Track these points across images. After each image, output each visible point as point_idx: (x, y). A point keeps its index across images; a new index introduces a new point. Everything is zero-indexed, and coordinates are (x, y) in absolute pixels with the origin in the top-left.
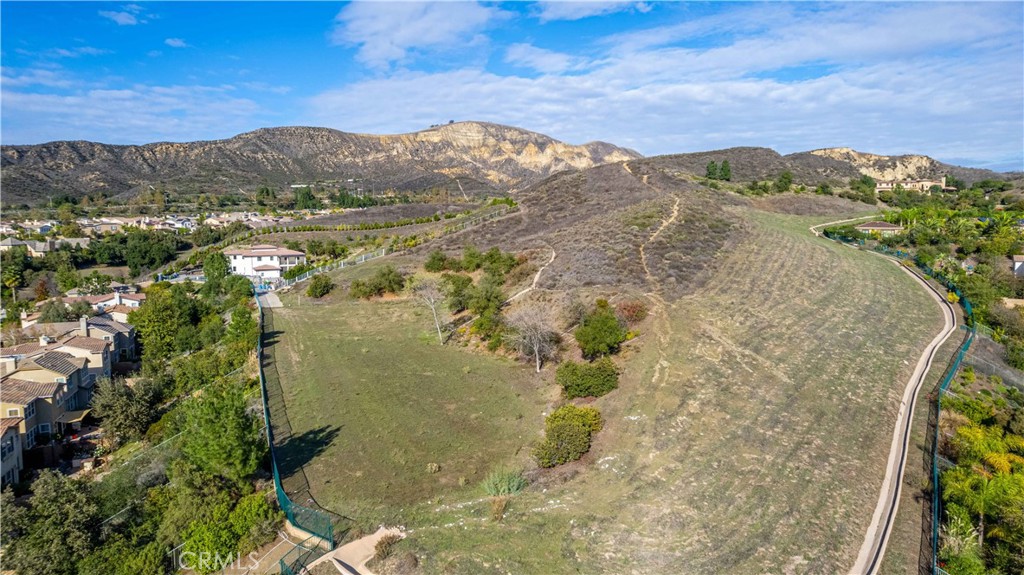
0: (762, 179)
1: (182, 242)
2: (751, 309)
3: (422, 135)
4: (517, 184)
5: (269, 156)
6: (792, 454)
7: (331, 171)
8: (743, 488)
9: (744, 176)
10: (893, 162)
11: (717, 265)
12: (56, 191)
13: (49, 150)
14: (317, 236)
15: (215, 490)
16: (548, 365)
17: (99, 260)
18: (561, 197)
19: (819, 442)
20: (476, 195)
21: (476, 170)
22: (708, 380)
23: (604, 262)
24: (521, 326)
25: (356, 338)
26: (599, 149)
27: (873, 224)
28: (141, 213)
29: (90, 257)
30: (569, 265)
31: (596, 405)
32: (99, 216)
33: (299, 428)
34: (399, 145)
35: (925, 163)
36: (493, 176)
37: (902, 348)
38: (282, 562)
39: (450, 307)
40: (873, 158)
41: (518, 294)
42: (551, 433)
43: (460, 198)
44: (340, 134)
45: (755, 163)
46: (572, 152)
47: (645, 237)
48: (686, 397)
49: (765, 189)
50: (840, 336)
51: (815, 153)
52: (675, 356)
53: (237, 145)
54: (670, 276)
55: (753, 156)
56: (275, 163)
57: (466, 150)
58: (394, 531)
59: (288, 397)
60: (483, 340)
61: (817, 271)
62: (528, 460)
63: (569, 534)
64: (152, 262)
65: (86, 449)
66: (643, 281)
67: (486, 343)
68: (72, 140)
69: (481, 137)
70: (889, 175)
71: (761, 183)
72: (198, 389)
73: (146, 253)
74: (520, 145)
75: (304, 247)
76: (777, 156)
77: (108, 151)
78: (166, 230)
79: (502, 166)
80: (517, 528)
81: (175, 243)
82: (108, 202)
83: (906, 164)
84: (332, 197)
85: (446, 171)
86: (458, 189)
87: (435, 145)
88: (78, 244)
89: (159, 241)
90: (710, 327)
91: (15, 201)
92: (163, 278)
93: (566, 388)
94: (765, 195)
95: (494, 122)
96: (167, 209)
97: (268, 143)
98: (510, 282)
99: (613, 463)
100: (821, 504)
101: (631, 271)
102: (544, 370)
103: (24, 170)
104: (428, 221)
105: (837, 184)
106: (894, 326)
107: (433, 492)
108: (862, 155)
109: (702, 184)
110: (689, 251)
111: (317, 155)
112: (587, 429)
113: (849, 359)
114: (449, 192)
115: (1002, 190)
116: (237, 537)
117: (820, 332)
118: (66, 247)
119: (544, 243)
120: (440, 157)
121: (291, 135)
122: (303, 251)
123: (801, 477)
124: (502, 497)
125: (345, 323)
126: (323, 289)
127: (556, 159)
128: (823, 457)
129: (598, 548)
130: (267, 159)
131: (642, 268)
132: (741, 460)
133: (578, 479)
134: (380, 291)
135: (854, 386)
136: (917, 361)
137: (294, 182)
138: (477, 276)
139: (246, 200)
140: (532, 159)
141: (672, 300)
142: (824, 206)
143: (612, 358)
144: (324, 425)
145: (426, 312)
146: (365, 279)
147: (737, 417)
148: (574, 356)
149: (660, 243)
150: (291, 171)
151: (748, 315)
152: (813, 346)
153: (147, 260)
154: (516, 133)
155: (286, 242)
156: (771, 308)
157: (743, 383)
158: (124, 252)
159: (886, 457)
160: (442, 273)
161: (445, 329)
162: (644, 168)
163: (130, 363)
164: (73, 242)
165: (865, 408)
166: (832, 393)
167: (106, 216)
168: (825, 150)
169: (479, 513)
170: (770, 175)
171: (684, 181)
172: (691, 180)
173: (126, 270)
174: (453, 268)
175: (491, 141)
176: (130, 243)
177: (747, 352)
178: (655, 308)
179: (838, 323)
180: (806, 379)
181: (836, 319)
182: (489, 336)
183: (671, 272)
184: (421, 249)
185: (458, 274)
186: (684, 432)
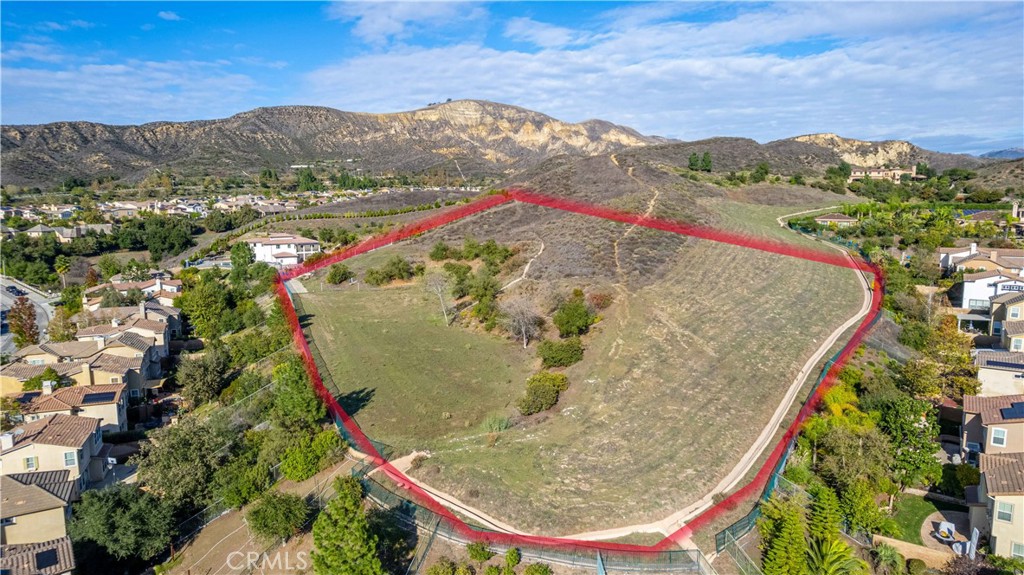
0: (742, 169)
1: (196, 227)
2: (697, 298)
3: (420, 113)
4: (514, 163)
5: (269, 136)
6: (703, 407)
7: (330, 150)
8: (661, 428)
9: (725, 166)
10: (874, 148)
11: (677, 259)
12: (62, 173)
13: (51, 132)
14: (326, 224)
15: (298, 428)
16: (533, 342)
17: (121, 245)
18: (552, 188)
19: (726, 399)
20: (474, 175)
21: (473, 149)
22: (652, 354)
23: (583, 256)
24: (512, 311)
25: (376, 321)
26: (596, 129)
27: (832, 217)
28: (150, 196)
29: (114, 242)
30: (554, 258)
31: (565, 372)
32: (110, 199)
33: (345, 391)
34: (397, 124)
35: (906, 149)
36: (491, 155)
37: (815, 329)
38: (353, 470)
39: (454, 293)
40: (856, 143)
41: (510, 283)
42: (529, 393)
43: (458, 178)
44: (338, 113)
45: (736, 154)
46: (569, 131)
47: (620, 232)
48: (633, 365)
49: (742, 180)
50: (768, 320)
51: (799, 140)
52: (629, 336)
53: (235, 125)
54: (636, 269)
55: (734, 147)
56: (275, 143)
57: (464, 128)
58: (422, 453)
59: (331, 368)
60: (481, 322)
61: (764, 264)
62: (515, 411)
63: (539, 454)
64: (172, 247)
65: (170, 409)
66: (613, 274)
67: (484, 324)
68: (74, 120)
69: (478, 116)
70: (870, 161)
71: (738, 174)
72: (252, 362)
73: (165, 238)
74: (517, 123)
75: (316, 234)
76: (758, 146)
77: (110, 132)
78: (179, 215)
79: (499, 145)
80: (505, 451)
81: (189, 228)
82: (118, 186)
83: (887, 149)
84: (333, 179)
85: (443, 151)
86: (456, 170)
87: (432, 124)
88: (102, 230)
89: (175, 226)
90: (661, 313)
91: (25, 184)
92: (190, 265)
93: (545, 360)
94: (742, 185)
95: (492, 100)
96: (175, 192)
97: (266, 123)
98: (503, 272)
99: (573, 412)
100: (716, 439)
101: (604, 265)
102: (530, 346)
103: (30, 152)
104: (430, 208)
105: (811, 173)
106: (815, 311)
107: (447, 431)
108: (845, 140)
109: (682, 176)
110: (656, 246)
111: (315, 135)
112: (556, 388)
113: (769, 338)
114: (447, 173)
115: (967, 178)
116: (318, 458)
117: (750, 316)
118: (91, 233)
119: (535, 235)
120: (438, 136)
121: (289, 114)
122: (315, 238)
123: (706, 422)
124: (494, 433)
125: (364, 307)
126: (341, 277)
127: (554, 138)
128: (726, 409)
129: (557, 463)
130: (267, 140)
131: (614, 262)
132: (665, 410)
133: (548, 422)
134: (390, 277)
135: (765, 359)
136: (825, 340)
137: (294, 162)
138: (477, 265)
139: (250, 182)
140: (528, 137)
141: (634, 290)
142: (796, 196)
143: (582, 337)
144: (362, 388)
145: (433, 298)
146: (377, 268)
147: (668, 381)
148: (553, 336)
149: (632, 239)
150: (290, 151)
151: (693, 302)
152: (741, 328)
153: (167, 245)
154: (513, 111)
155: (299, 230)
156: (714, 296)
157: (678, 357)
158: (144, 237)
159: (774, 410)
160: (446, 261)
161: (449, 312)
162: (630, 160)
163: (182, 341)
164: (98, 228)
165: (768, 376)
166: (747, 364)
167: (119, 200)
168: (810, 135)
169: (479, 442)
170: (749, 166)
171: (666, 173)
172: (672, 172)
173: (147, 254)
174: (455, 257)
175: (489, 119)
176: (150, 229)
177: (686, 333)
178: (619, 297)
179: (768, 309)
180: (729, 353)
181: (767, 306)
182: (486, 319)
183: (637, 265)
184: (425, 239)
185: (459, 263)
186: (627, 391)
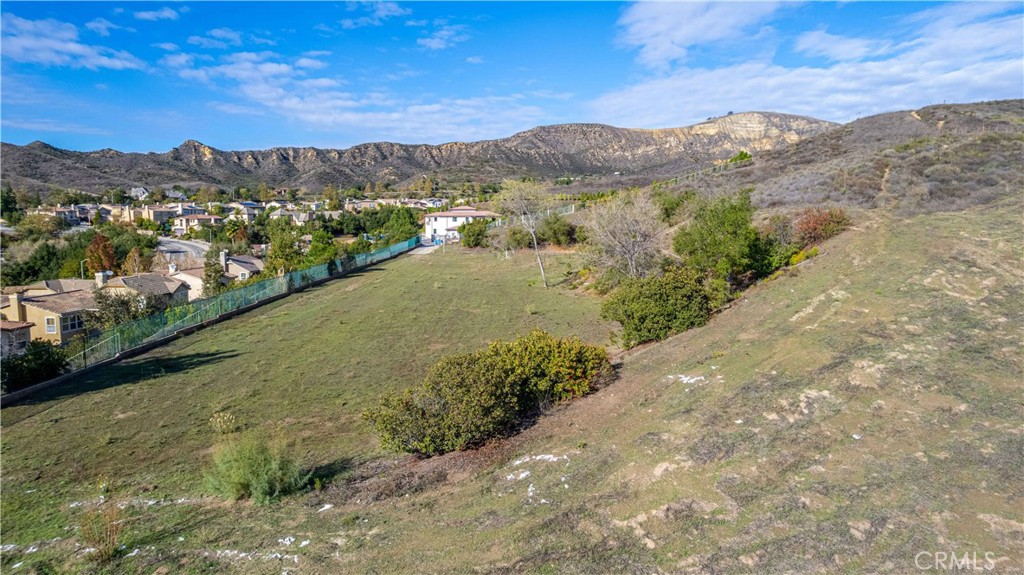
7: (599, 165)
28: (411, 198)
34: (672, 139)
44: (612, 129)
56: (547, 158)
57: (745, 142)
68: (378, 142)
69: (762, 128)
74: (807, 135)
77: (404, 150)
78: (415, 208)
87: (711, 138)
95: (778, 111)
97: (543, 141)
111: (587, 150)
120: (716, 150)
121: (565, 131)
126: (477, 237)
130: (540, 155)
154: (804, 122)
175: (774, 132)
176: (378, 216)
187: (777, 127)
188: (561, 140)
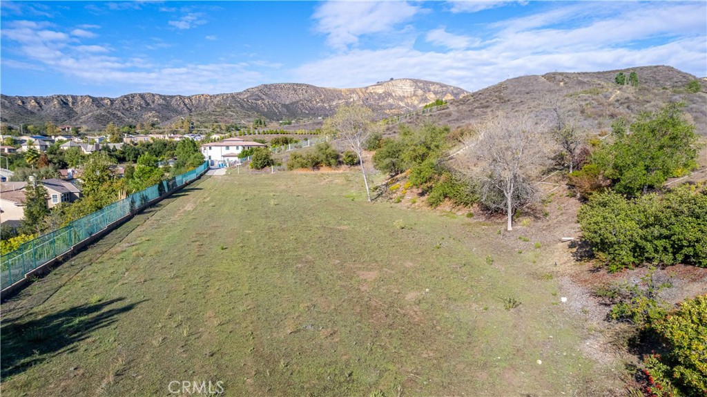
3: (371, 88)
5: (266, 102)
7: (307, 112)
34: (354, 96)
41: (462, 149)
44: (315, 88)
53: (246, 96)
56: (270, 107)
57: (402, 98)
60: (422, 194)
67: (425, 198)
69: (412, 89)
74: (440, 95)
85: (387, 112)
87: (379, 95)
88: (115, 147)
95: (422, 79)
97: (266, 95)
111: (298, 102)
118: (105, 148)
120: (383, 103)
121: (281, 89)
126: (263, 161)
137: (282, 119)
139: (246, 127)
150: (280, 112)
154: (438, 86)
164: (111, 145)
175: (420, 92)
187: (421, 89)
188: (279, 95)
